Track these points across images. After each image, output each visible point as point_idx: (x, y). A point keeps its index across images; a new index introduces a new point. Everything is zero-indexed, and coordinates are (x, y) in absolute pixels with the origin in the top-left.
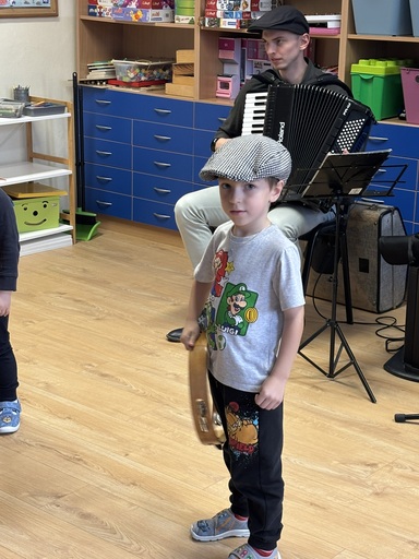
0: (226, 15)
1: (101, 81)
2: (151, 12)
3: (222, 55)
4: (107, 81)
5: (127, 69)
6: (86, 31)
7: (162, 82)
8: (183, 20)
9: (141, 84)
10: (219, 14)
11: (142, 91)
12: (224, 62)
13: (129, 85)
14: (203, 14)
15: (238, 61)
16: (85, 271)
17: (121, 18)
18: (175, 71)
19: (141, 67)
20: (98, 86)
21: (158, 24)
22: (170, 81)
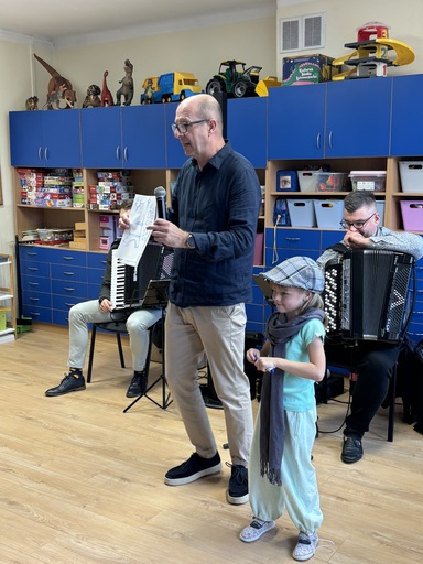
0: (102, 202)
1: (31, 242)
2: (59, 201)
3: (103, 224)
4: (34, 241)
5: (47, 234)
6: (20, 213)
7: (68, 241)
8: (78, 206)
9: (55, 243)
10: (98, 202)
11: (56, 247)
12: (103, 228)
13: (47, 243)
14: (89, 202)
15: (112, 228)
16: (22, 356)
17: (41, 205)
18: (75, 234)
19: (54, 233)
20: (29, 245)
21: (63, 208)
22: (72, 240)
